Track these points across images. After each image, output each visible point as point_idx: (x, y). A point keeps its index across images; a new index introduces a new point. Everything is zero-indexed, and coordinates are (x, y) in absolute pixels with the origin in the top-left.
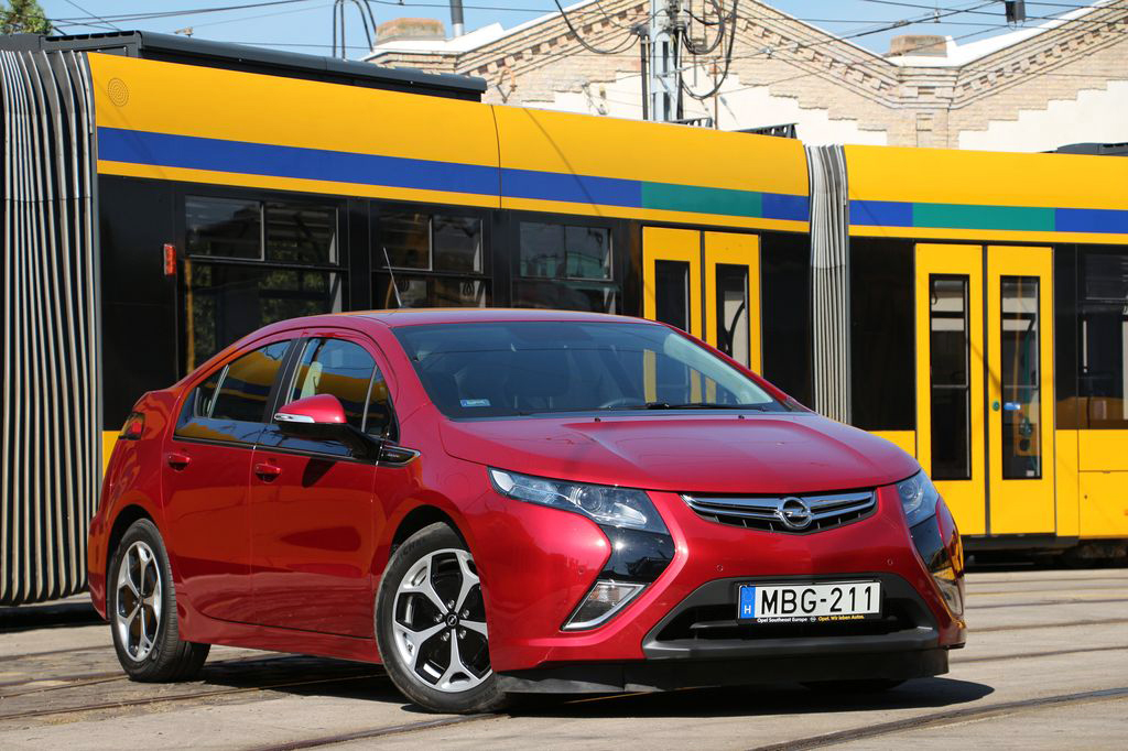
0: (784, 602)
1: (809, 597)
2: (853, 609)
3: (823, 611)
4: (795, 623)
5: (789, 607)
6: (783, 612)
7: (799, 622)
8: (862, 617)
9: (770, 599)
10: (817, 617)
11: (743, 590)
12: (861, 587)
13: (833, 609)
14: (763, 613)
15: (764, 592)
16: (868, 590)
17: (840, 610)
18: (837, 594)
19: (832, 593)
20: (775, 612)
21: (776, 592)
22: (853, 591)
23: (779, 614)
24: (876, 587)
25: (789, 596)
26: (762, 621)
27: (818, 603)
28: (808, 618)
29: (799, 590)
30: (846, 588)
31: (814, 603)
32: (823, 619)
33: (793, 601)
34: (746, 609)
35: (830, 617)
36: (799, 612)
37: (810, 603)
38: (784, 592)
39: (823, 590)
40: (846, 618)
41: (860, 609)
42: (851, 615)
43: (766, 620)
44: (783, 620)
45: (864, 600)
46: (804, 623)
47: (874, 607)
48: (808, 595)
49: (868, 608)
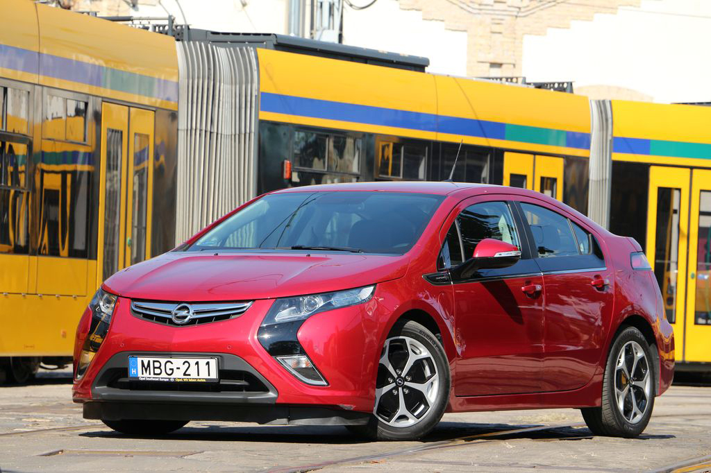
0: (154, 368)
1: (169, 366)
2: (198, 375)
3: (178, 375)
4: (161, 382)
5: (157, 371)
6: (155, 374)
7: (164, 382)
8: (204, 381)
9: (146, 365)
10: (175, 379)
11: (131, 360)
12: (202, 362)
13: (185, 374)
14: (143, 374)
15: (142, 361)
16: (208, 363)
17: (189, 375)
18: (187, 365)
19: (184, 364)
20: (150, 374)
21: (149, 361)
22: (197, 363)
23: (152, 375)
24: (213, 362)
25: (157, 365)
26: (142, 379)
27: (175, 370)
28: (169, 379)
29: (163, 361)
30: (192, 361)
31: (172, 369)
32: (178, 380)
33: (159, 368)
34: (133, 371)
35: (183, 379)
36: (164, 375)
37: (170, 369)
38: (154, 361)
39: (177, 362)
40: (194, 380)
41: (204, 376)
42: (197, 379)
43: (144, 379)
44: (154, 379)
45: (204, 369)
46: (167, 382)
47: (214, 375)
48: (168, 364)
49: (209, 375)
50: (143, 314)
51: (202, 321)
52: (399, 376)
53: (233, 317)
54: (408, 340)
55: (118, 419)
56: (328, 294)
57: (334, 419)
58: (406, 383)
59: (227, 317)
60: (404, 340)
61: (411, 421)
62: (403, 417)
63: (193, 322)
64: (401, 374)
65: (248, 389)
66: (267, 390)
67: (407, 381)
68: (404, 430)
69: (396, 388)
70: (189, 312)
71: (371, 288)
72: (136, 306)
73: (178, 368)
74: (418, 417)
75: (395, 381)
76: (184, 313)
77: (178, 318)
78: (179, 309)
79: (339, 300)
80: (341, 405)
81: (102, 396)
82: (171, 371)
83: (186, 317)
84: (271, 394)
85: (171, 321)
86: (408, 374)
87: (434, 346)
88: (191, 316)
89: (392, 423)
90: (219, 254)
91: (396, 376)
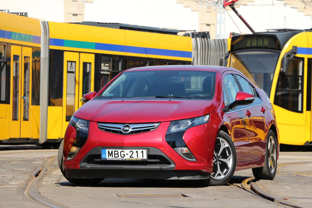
0: (115, 154)
1: (122, 153)
2: (137, 157)
3: (127, 157)
4: (118, 160)
5: (117, 156)
6: (115, 157)
7: (120, 161)
8: (141, 160)
9: (110, 153)
10: (125, 159)
11: (103, 151)
12: (140, 151)
13: (130, 157)
14: (109, 157)
15: (109, 151)
16: (142, 152)
17: (133, 157)
18: (132, 153)
19: (130, 152)
20: (112, 157)
21: (112, 151)
22: (137, 152)
23: (114, 157)
24: (145, 151)
25: (116, 153)
26: (108, 159)
27: (126, 155)
28: (123, 159)
29: (119, 151)
30: (135, 151)
31: (124, 155)
32: (127, 160)
33: (118, 154)
34: (103, 156)
35: (130, 159)
36: (120, 157)
37: (123, 155)
38: (115, 151)
39: (127, 151)
40: (135, 160)
41: (140, 157)
42: (137, 159)
43: (109, 159)
44: (115, 159)
45: (141, 155)
46: (121, 160)
47: (145, 157)
48: (122, 152)
49: (143, 157)
50: (105, 129)
51: (136, 132)
52: (217, 155)
53: (151, 130)
54: (221, 139)
55: (92, 178)
56: (192, 119)
57: (198, 176)
58: (220, 159)
59: (149, 130)
60: (219, 139)
61: (222, 176)
62: (219, 175)
63: (132, 132)
64: (218, 155)
65: (160, 163)
66: (170, 164)
67: (220, 158)
68: (220, 180)
69: (216, 162)
70: (130, 128)
71: (208, 116)
72: (100, 125)
73: (127, 154)
74: (225, 174)
75: (216, 158)
76: (127, 128)
77: (124, 131)
78: (124, 127)
79: (197, 121)
80: (202, 170)
81: (87, 167)
82: (124, 156)
83: (128, 130)
84: (172, 166)
85: (121, 132)
86: (221, 155)
87: (231, 141)
88: (130, 130)
89: (216, 178)
90: (124, 101)
91: (216, 156)
